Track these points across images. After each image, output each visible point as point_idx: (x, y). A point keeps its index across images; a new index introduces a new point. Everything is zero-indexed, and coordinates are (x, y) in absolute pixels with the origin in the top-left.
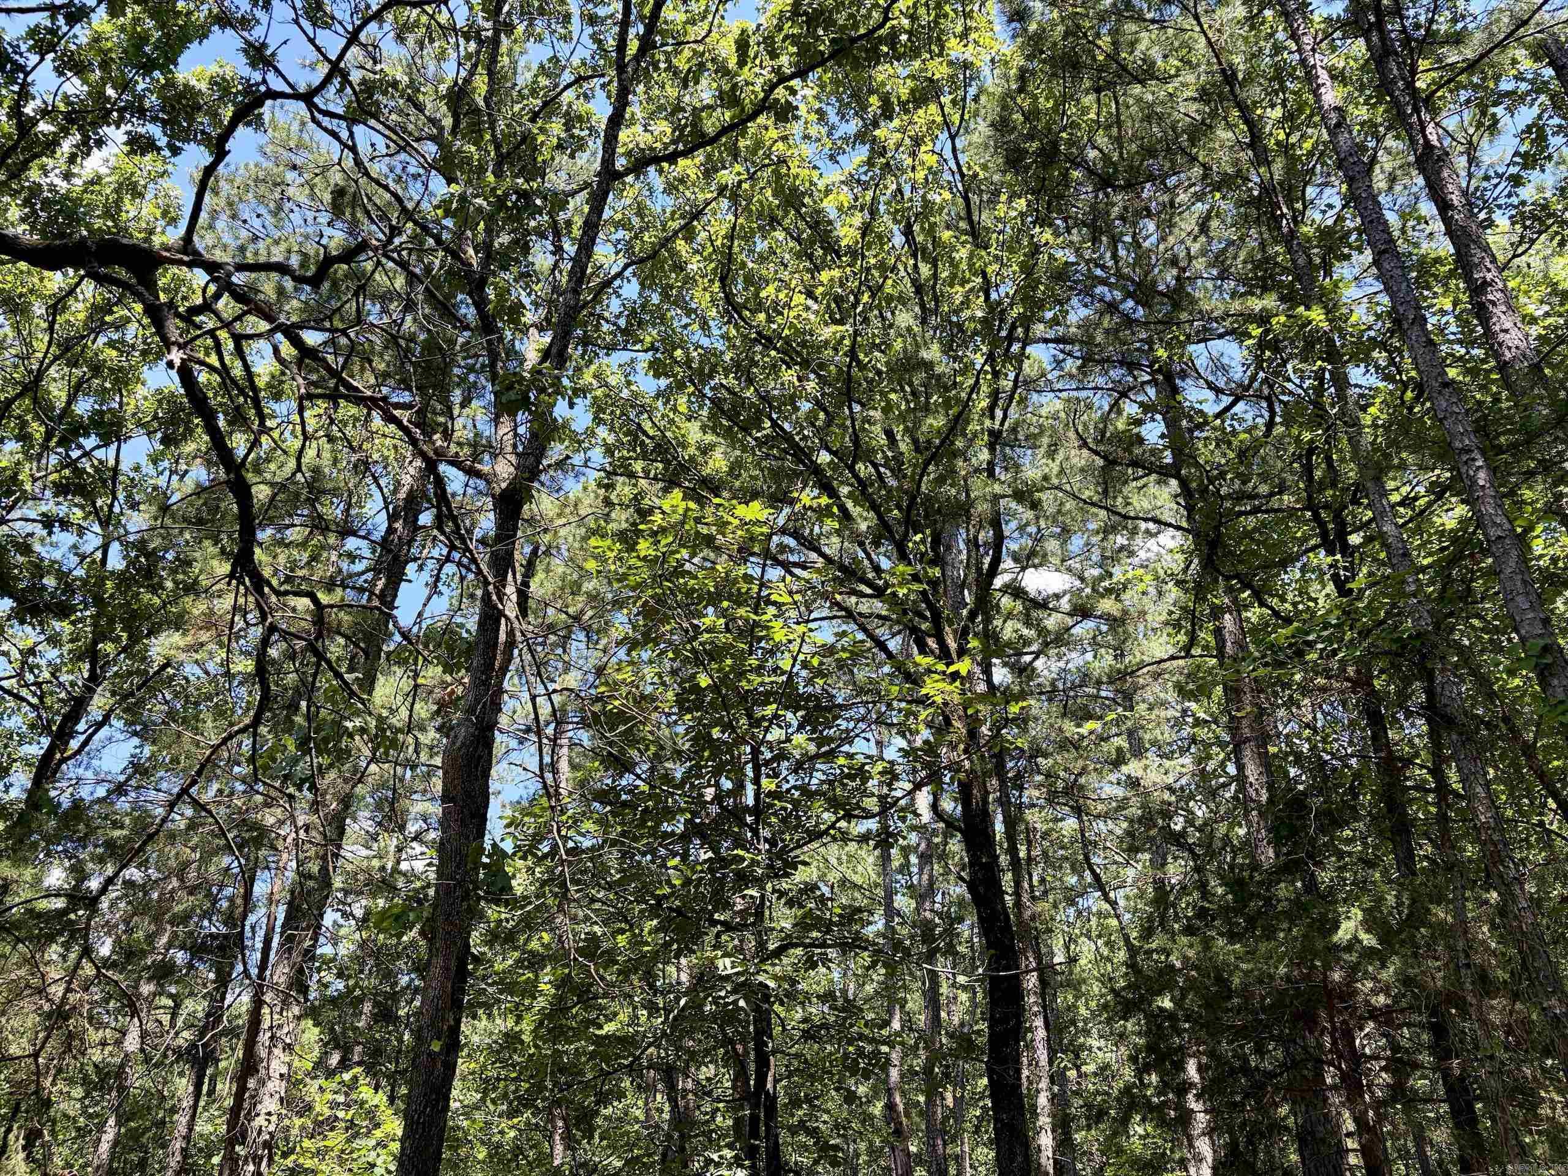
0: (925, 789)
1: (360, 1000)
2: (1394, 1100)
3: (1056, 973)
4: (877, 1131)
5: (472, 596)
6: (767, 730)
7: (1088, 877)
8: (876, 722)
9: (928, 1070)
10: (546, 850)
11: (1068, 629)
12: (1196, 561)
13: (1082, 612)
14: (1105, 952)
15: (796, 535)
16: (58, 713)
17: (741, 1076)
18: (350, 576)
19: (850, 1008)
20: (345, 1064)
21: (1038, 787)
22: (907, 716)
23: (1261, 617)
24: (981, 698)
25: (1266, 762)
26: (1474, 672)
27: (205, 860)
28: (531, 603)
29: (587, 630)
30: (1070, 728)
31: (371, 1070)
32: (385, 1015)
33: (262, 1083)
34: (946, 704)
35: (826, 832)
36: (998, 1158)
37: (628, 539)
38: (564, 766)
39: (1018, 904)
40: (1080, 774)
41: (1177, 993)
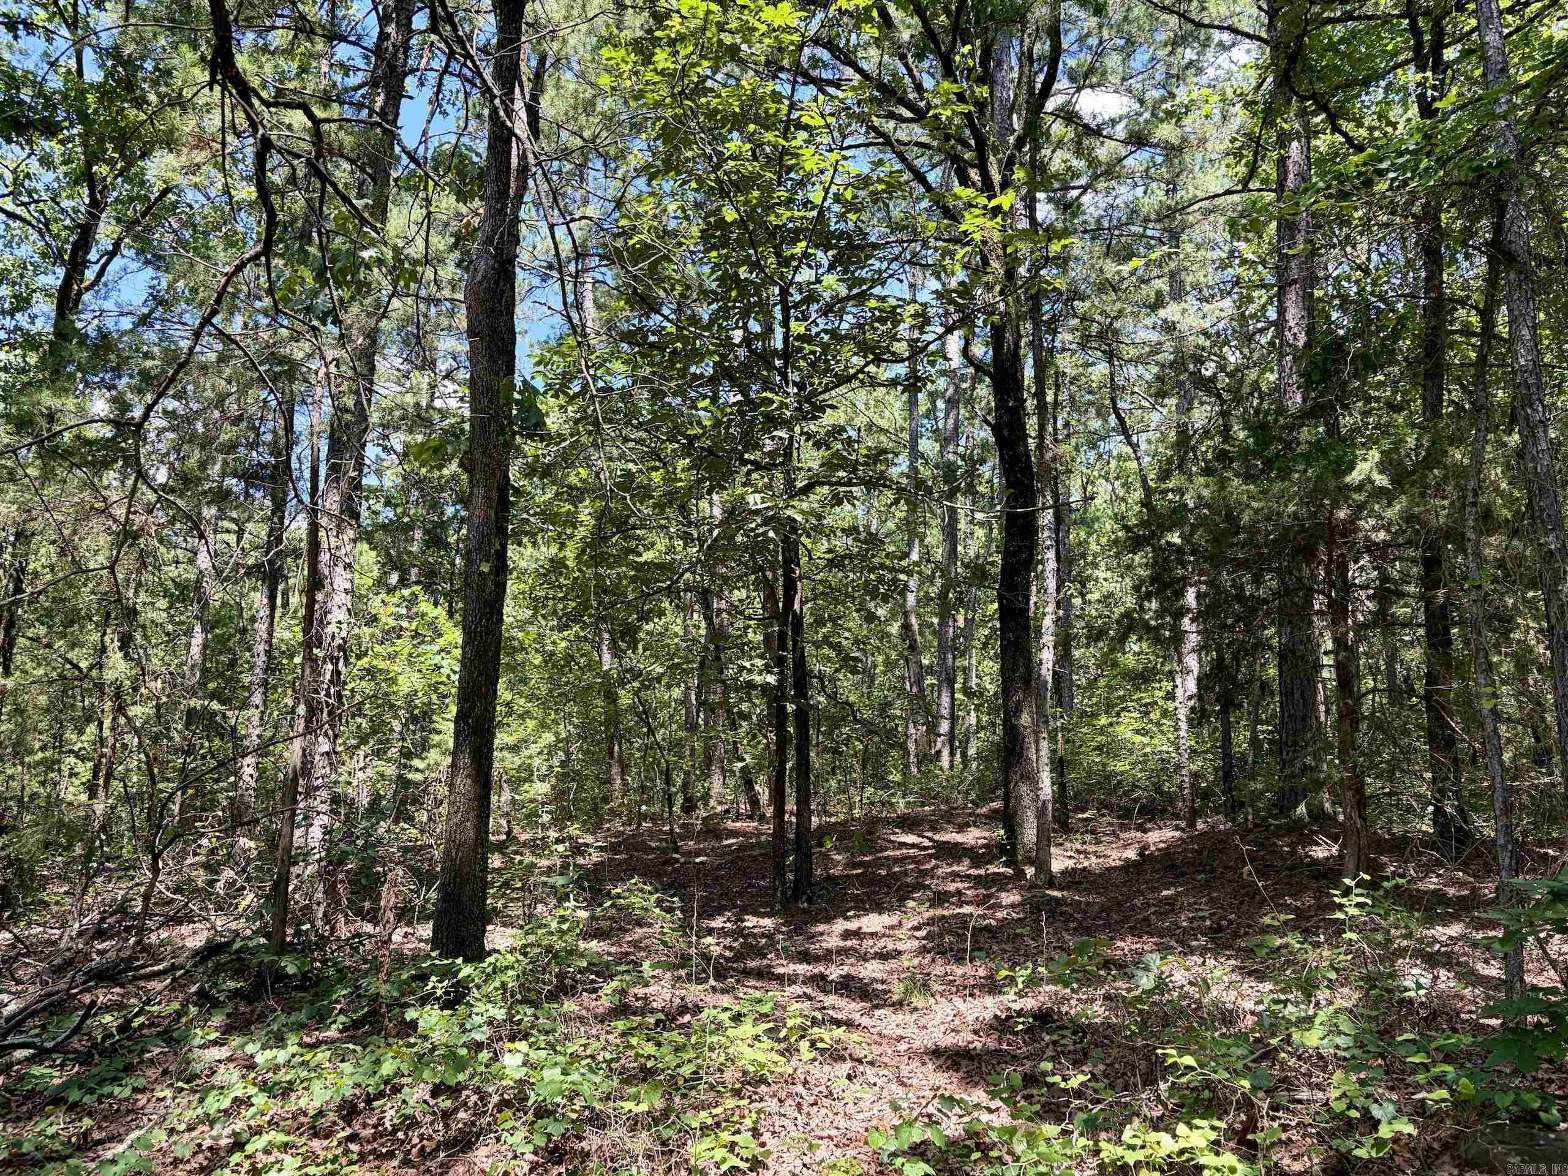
0: (957, 333)
1: (410, 527)
2: (1375, 625)
3: (1071, 511)
4: (894, 647)
5: (479, 116)
6: (796, 269)
7: (1113, 421)
8: (910, 262)
9: (943, 595)
10: (577, 389)
11: (1121, 160)
12: (1270, 80)
13: (1138, 140)
14: (1121, 492)
15: (830, 46)
16: (66, 241)
17: (771, 597)
18: (346, 90)
19: (873, 540)
20: (403, 582)
21: (1072, 331)
22: (943, 256)
23: (1331, 146)
24: (1023, 235)
25: (1310, 306)
26: (1546, 211)
27: (242, 392)
28: (543, 125)
29: (605, 157)
30: (1111, 268)
31: (428, 588)
32: (435, 540)
33: (328, 595)
34: (984, 242)
35: (855, 376)
36: (1002, 670)
37: (643, 49)
38: (588, 304)
39: (1041, 446)
40: (1116, 318)
41: (1187, 529)
